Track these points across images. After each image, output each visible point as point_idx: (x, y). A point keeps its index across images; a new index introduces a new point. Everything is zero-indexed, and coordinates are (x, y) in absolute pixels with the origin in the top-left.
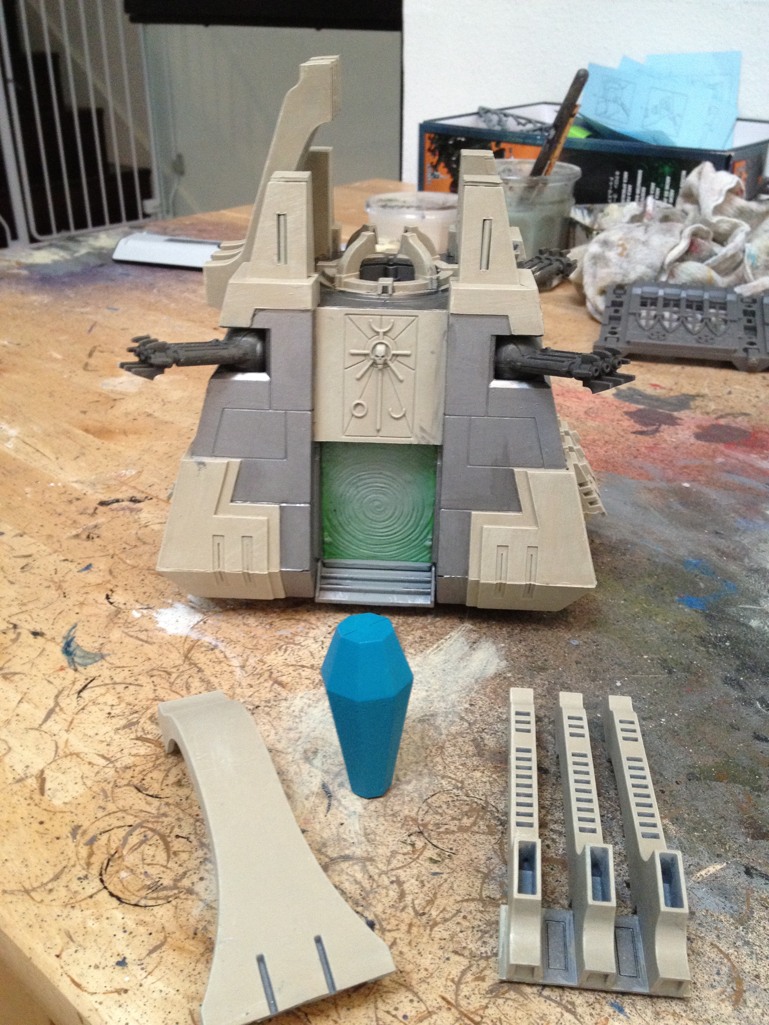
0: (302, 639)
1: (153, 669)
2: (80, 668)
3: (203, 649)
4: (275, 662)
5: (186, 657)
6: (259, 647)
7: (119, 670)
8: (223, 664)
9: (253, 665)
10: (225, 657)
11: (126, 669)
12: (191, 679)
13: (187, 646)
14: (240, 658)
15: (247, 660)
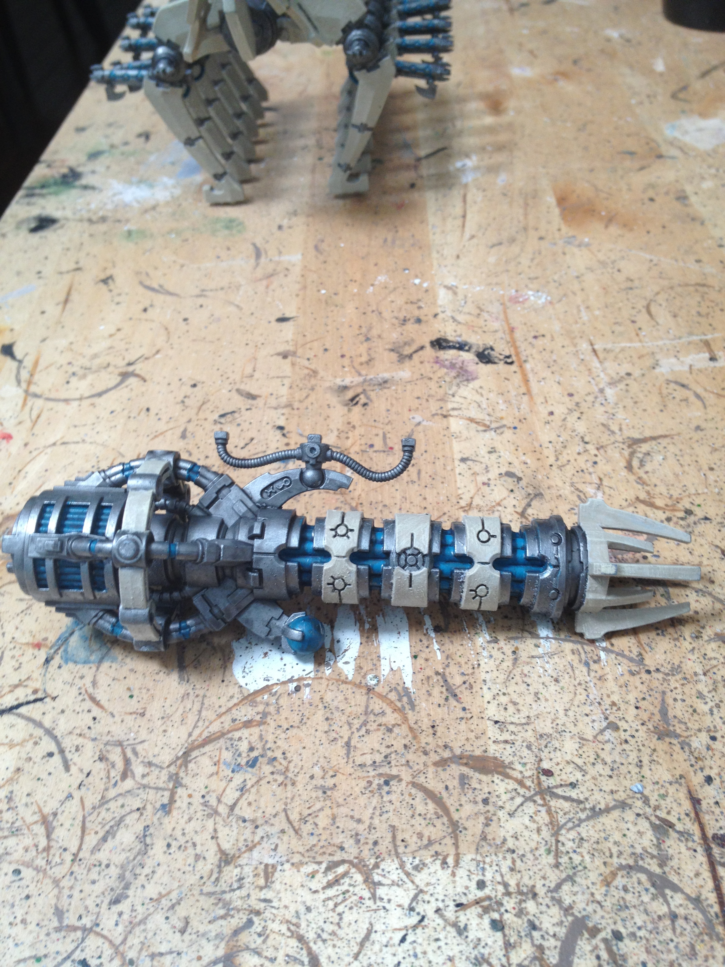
0: (395, 875)
1: (120, 744)
2: (57, 660)
3: (227, 756)
4: (287, 898)
5: (186, 754)
6: (306, 828)
7: (88, 704)
8: (210, 824)
9: (248, 871)
10: (232, 808)
11: (96, 712)
12: (136, 815)
13: (215, 727)
14: (247, 834)
15: (250, 849)
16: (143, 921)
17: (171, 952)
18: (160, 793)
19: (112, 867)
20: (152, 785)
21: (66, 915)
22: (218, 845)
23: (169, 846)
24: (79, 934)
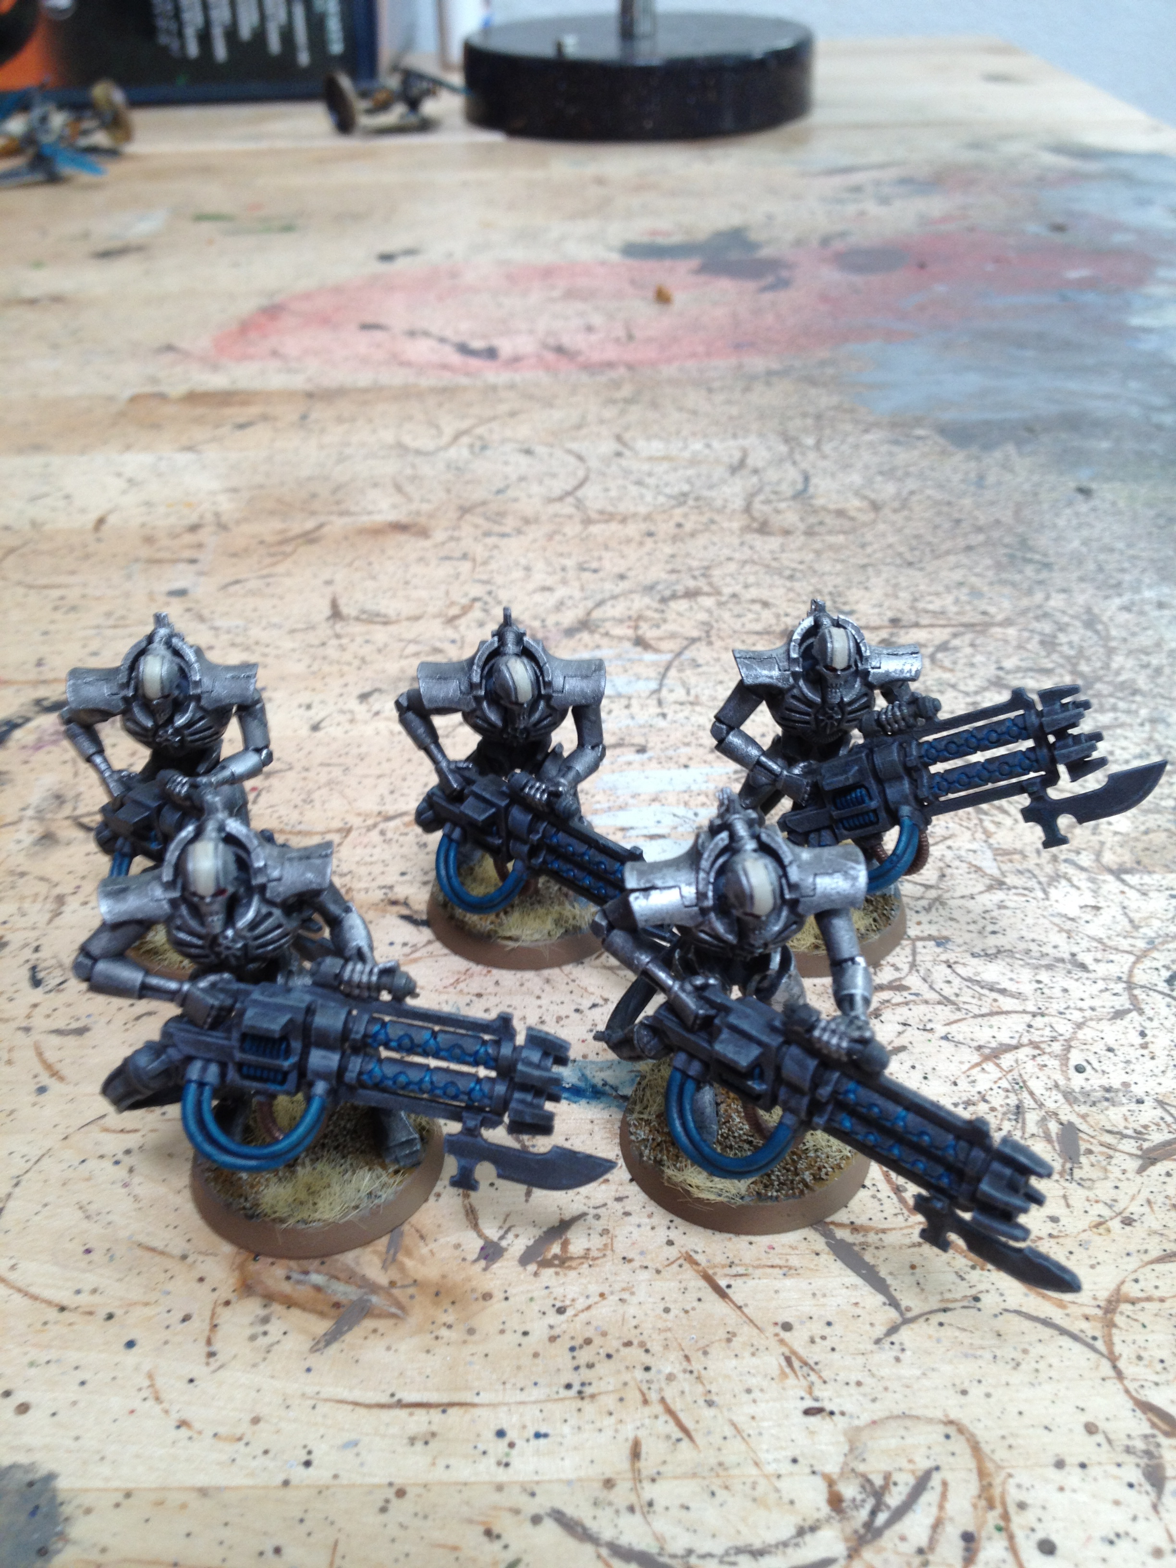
16: (1100, 941)
17: (1126, 914)
18: (920, 950)
19: (1038, 978)
20: (910, 959)
21: (1118, 1007)
22: (981, 893)
23: (994, 933)
24: (1136, 992)
